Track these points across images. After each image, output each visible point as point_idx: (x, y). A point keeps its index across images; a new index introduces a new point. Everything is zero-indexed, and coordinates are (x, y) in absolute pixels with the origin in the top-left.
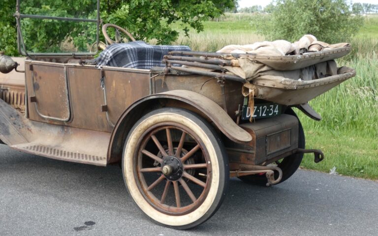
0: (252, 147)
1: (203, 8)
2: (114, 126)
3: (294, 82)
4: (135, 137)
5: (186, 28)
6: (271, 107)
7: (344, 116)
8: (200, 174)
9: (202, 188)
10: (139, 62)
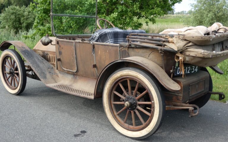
0: (180, 92)
1: (155, 11)
3: (210, 53)
4: (110, 84)
5: (147, 21)
6: (193, 68)
8: (147, 108)
9: (148, 116)
10: (114, 40)
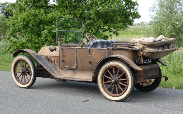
0: (142, 73)
2: (94, 69)
3: (155, 50)
5: (111, 34)
6: (148, 60)
7: (182, 70)
8: (125, 82)
9: (125, 87)
10: (102, 46)
